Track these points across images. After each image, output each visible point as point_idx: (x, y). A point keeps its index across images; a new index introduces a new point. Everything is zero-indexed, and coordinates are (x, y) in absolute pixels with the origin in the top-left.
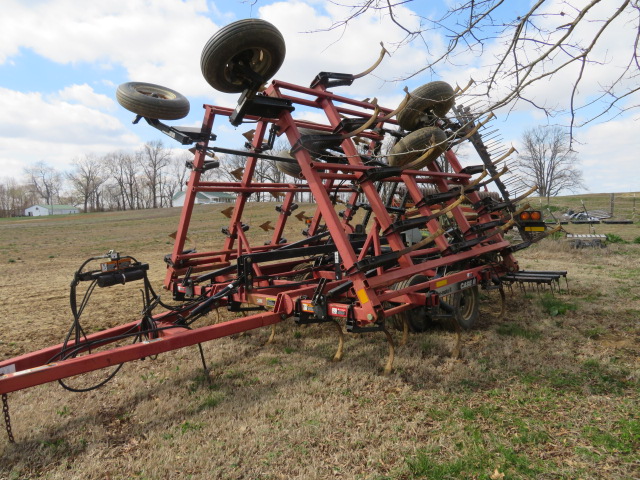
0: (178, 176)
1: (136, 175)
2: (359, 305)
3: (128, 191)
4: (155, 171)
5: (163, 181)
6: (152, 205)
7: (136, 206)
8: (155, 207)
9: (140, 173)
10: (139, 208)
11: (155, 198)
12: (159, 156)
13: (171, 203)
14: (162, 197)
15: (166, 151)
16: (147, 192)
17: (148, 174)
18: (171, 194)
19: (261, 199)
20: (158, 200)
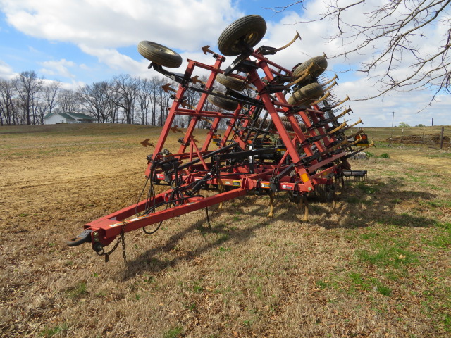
0: (48, 100)
1: (12, 98)
2: (301, 183)
3: (5, 110)
4: (29, 96)
5: (35, 104)
6: (26, 123)
7: (11, 122)
8: (29, 123)
9: (15, 96)
10: (15, 124)
11: (28, 117)
12: (32, 84)
13: (42, 121)
14: (34, 117)
15: (38, 80)
16: (21, 111)
17: (23, 97)
18: (42, 115)
19: (115, 122)
20: (31, 119)
